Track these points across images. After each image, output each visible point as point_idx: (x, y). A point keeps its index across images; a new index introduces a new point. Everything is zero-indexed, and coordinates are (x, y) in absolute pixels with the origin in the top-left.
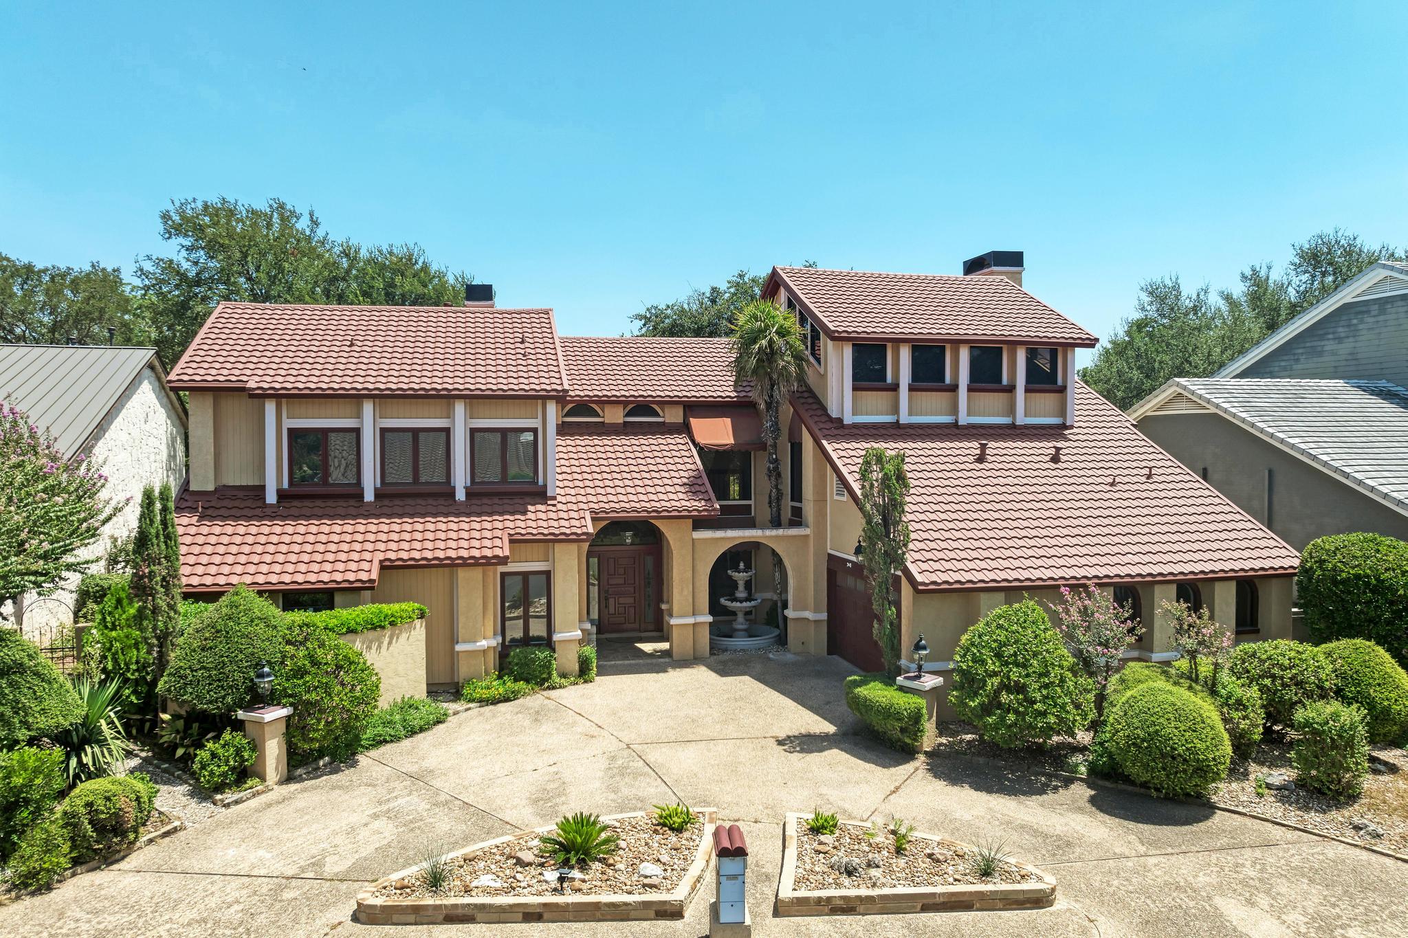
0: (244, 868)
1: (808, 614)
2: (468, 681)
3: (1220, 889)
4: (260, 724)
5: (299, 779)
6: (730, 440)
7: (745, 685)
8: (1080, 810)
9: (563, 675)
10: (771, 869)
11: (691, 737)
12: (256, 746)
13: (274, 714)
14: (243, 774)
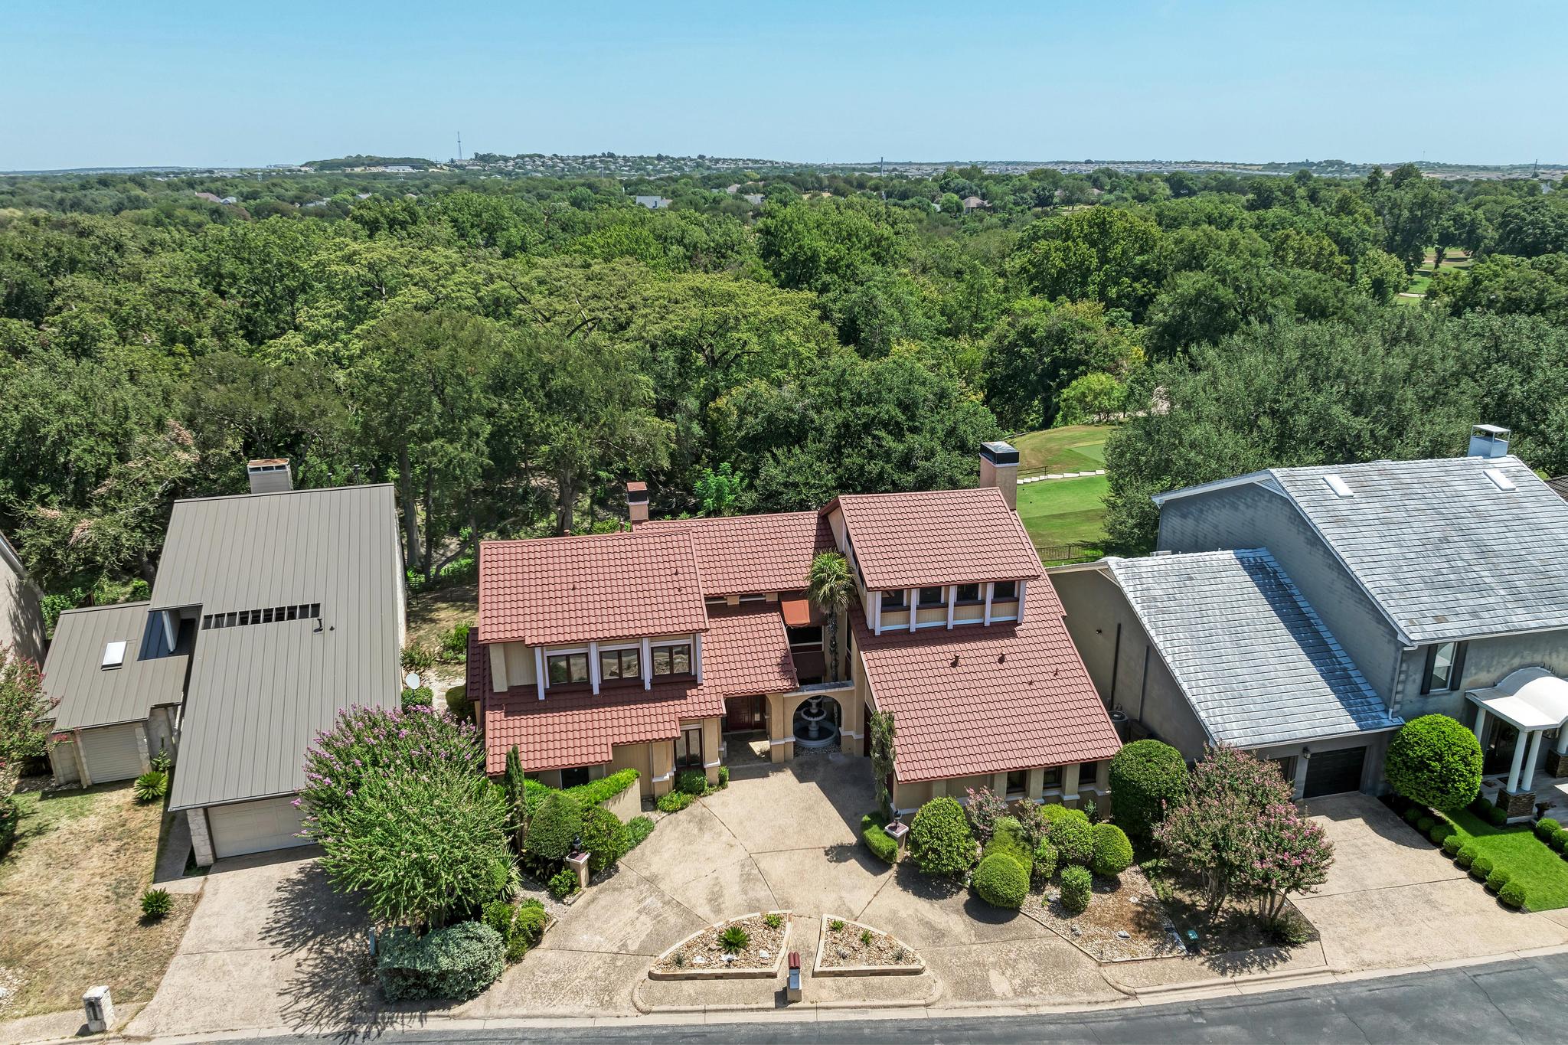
0: (594, 947)
1: (852, 733)
2: (661, 797)
3: (994, 965)
4: (578, 865)
5: (596, 884)
6: (808, 621)
7: (812, 788)
8: (957, 911)
9: (710, 785)
10: (813, 949)
11: (781, 847)
12: (577, 875)
13: (583, 859)
14: (573, 887)
